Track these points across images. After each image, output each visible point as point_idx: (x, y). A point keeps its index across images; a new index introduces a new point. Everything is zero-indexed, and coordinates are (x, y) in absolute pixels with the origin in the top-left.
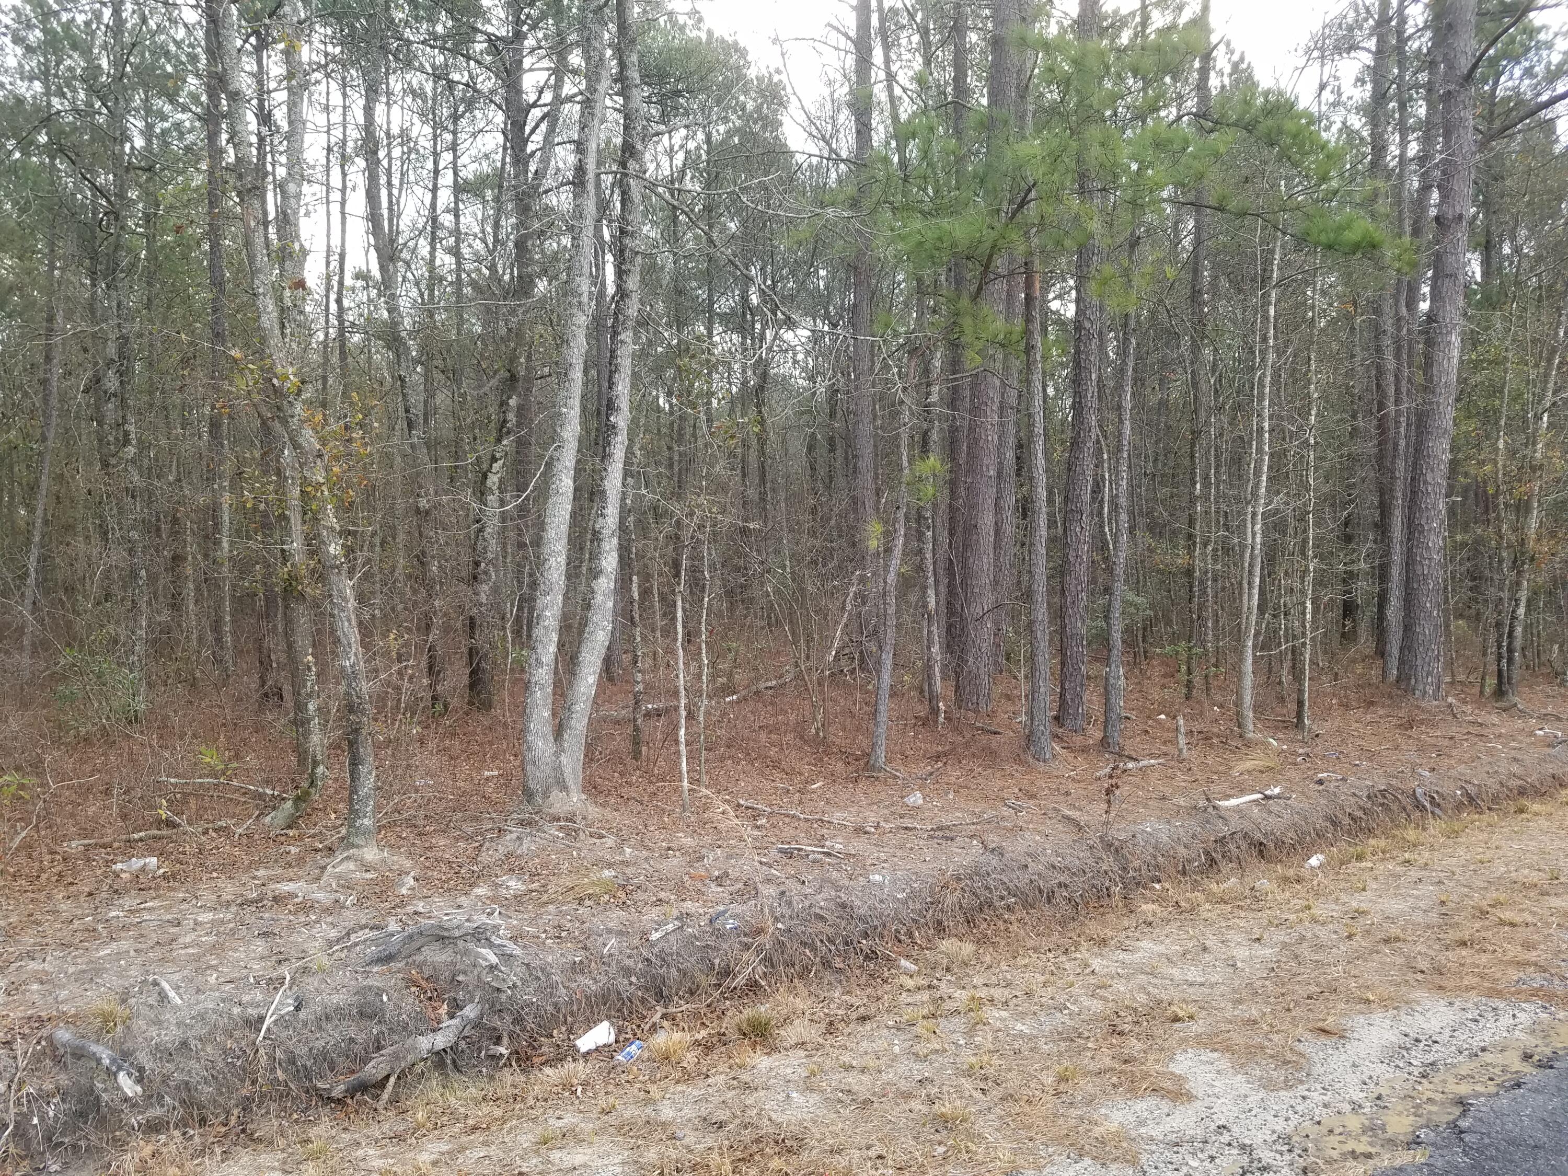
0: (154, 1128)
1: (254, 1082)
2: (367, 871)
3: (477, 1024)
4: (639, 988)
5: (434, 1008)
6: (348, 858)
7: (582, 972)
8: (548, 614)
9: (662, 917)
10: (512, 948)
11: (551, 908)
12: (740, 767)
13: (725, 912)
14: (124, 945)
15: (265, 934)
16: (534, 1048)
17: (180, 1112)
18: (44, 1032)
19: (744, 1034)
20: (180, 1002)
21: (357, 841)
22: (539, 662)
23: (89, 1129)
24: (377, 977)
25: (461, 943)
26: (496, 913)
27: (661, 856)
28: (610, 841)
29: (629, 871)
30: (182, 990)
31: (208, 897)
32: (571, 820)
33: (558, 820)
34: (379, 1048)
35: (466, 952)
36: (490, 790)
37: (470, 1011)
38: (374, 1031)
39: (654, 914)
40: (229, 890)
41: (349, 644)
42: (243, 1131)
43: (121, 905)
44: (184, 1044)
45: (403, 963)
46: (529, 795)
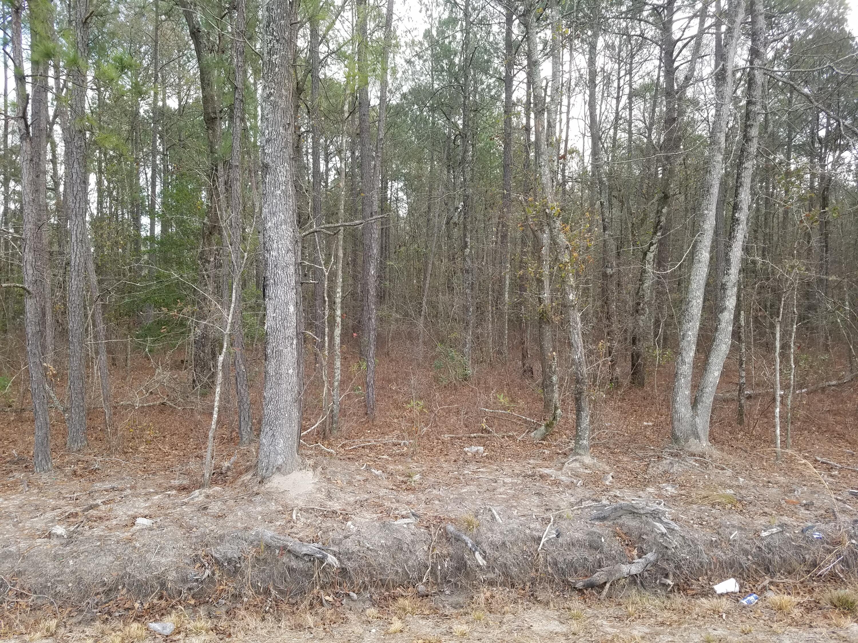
0: (491, 583)
1: (537, 571)
2: (586, 469)
3: (655, 564)
4: (754, 563)
5: (630, 551)
6: (576, 460)
7: (716, 547)
8: (690, 333)
9: (768, 524)
10: (673, 525)
11: (694, 506)
12: (814, 435)
13: (813, 527)
14: (473, 488)
15: (538, 494)
16: (688, 585)
17: (502, 578)
18: (442, 525)
19: (835, 606)
20: (501, 522)
21: (580, 452)
22: (683, 362)
23: (462, 577)
24: (598, 527)
25: (644, 517)
26: (662, 504)
27: (764, 486)
28: (729, 472)
29: (743, 492)
30: (501, 516)
31: (508, 470)
32: (702, 457)
33: (694, 455)
34: (600, 567)
35: (647, 522)
36: (648, 433)
37: (651, 556)
38: (598, 557)
39: (763, 520)
40: (518, 469)
41: (578, 347)
42: (532, 595)
43: (469, 468)
44: (504, 543)
45: (611, 522)
46: (675, 439)
